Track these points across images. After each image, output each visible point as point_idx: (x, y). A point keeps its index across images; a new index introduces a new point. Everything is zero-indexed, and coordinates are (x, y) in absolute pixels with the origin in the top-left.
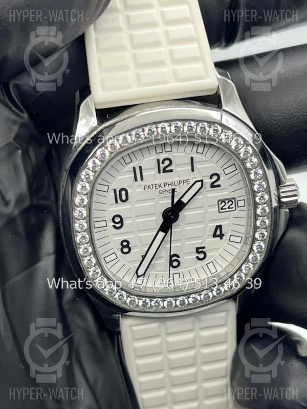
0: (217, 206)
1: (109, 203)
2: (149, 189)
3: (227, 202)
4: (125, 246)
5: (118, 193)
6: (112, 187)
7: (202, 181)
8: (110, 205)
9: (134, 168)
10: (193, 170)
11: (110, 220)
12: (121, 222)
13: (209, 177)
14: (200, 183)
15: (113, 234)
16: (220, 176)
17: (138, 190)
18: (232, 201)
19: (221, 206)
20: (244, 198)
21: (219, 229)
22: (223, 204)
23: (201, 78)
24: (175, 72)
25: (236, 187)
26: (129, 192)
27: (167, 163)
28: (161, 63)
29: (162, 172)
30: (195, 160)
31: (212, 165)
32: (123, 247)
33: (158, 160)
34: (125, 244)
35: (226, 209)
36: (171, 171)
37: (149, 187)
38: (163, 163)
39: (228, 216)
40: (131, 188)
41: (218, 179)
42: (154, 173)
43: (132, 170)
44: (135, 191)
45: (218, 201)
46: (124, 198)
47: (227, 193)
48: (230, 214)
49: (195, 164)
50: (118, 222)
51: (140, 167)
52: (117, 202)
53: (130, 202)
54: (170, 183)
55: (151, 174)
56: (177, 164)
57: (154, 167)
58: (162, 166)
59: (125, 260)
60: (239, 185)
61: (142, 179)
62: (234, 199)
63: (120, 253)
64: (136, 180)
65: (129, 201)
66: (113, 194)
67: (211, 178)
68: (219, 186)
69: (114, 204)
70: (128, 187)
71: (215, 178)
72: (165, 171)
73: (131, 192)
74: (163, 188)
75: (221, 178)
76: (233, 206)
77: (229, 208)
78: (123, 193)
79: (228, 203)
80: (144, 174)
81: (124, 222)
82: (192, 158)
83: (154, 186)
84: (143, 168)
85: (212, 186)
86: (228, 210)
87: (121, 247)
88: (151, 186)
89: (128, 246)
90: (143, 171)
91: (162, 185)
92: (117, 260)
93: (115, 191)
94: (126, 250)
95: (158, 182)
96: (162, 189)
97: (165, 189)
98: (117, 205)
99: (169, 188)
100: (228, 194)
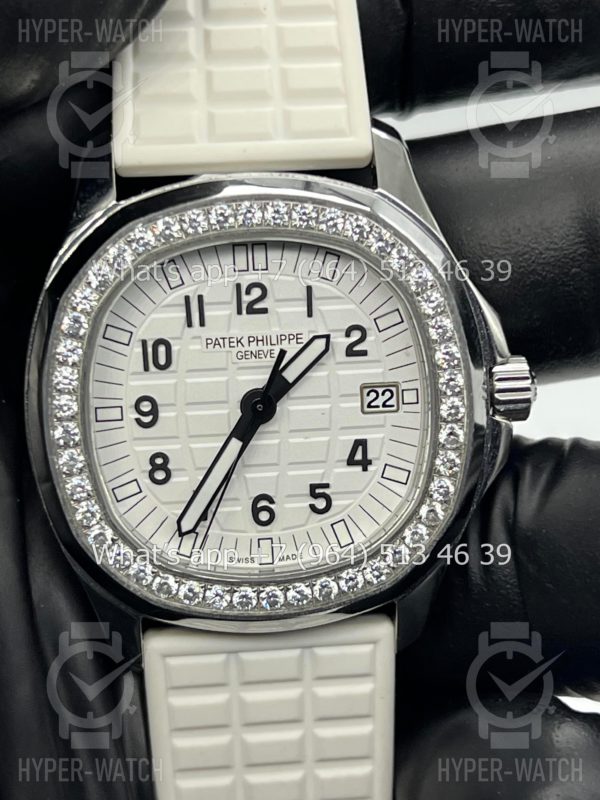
0: (359, 398)
1: (131, 371)
2: (217, 346)
3: (380, 390)
4: (160, 467)
5: (150, 350)
6: (140, 335)
7: (327, 337)
8: (134, 374)
9: (187, 299)
10: (310, 314)
11: (131, 407)
12: (154, 412)
13: (344, 333)
14: (324, 341)
15: (135, 439)
16: (368, 332)
17: (192, 347)
18: (391, 392)
19: (368, 400)
20: (417, 385)
21: (360, 448)
22: (373, 395)
23: (339, 133)
24: (287, 116)
25: (401, 359)
26: (175, 348)
27: (256, 293)
28: (261, 96)
29: (244, 312)
30: (316, 293)
31: (353, 306)
32: (155, 468)
33: (238, 286)
34: (159, 461)
35: (377, 407)
36: (264, 311)
37: (216, 343)
38: (248, 292)
39: (382, 423)
40: (178, 341)
41: (362, 339)
42: (228, 312)
43: (183, 302)
44: (188, 347)
45: (363, 388)
46: (162, 361)
47: (381, 370)
48: (385, 417)
49: (314, 302)
50: (149, 412)
51: (200, 298)
52: (146, 368)
53: (173, 372)
54: (260, 338)
55: (221, 315)
56: (278, 297)
57: (229, 300)
58: (246, 299)
59: (157, 498)
60: (408, 355)
61: (202, 323)
62: (396, 385)
63: (148, 481)
64: (190, 324)
65: (171, 368)
66: (139, 350)
67: (348, 335)
68: (364, 353)
69: (140, 373)
70: (173, 338)
71: (356, 336)
72: (251, 310)
73: (179, 350)
74: (247, 348)
75: (370, 338)
76: (393, 402)
77: (384, 405)
78: (162, 349)
79: (383, 394)
80: (207, 314)
81: (161, 415)
82: (309, 289)
83: (227, 341)
84: (206, 300)
85: (350, 351)
86: (381, 409)
87: (150, 468)
88: (221, 341)
89: (164, 467)
90: (206, 308)
91: (245, 341)
92: (141, 496)
93: (144, 343)
94: (160, 475)
95: (235, 333)
96: (243, 350)
97: (249, 349)
98: (147, 375)
99: (258, 348)
100: (383, 373)
